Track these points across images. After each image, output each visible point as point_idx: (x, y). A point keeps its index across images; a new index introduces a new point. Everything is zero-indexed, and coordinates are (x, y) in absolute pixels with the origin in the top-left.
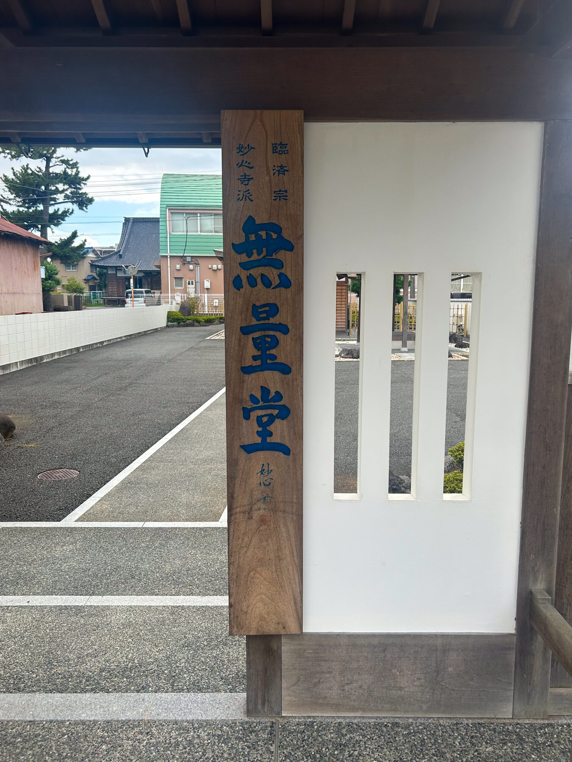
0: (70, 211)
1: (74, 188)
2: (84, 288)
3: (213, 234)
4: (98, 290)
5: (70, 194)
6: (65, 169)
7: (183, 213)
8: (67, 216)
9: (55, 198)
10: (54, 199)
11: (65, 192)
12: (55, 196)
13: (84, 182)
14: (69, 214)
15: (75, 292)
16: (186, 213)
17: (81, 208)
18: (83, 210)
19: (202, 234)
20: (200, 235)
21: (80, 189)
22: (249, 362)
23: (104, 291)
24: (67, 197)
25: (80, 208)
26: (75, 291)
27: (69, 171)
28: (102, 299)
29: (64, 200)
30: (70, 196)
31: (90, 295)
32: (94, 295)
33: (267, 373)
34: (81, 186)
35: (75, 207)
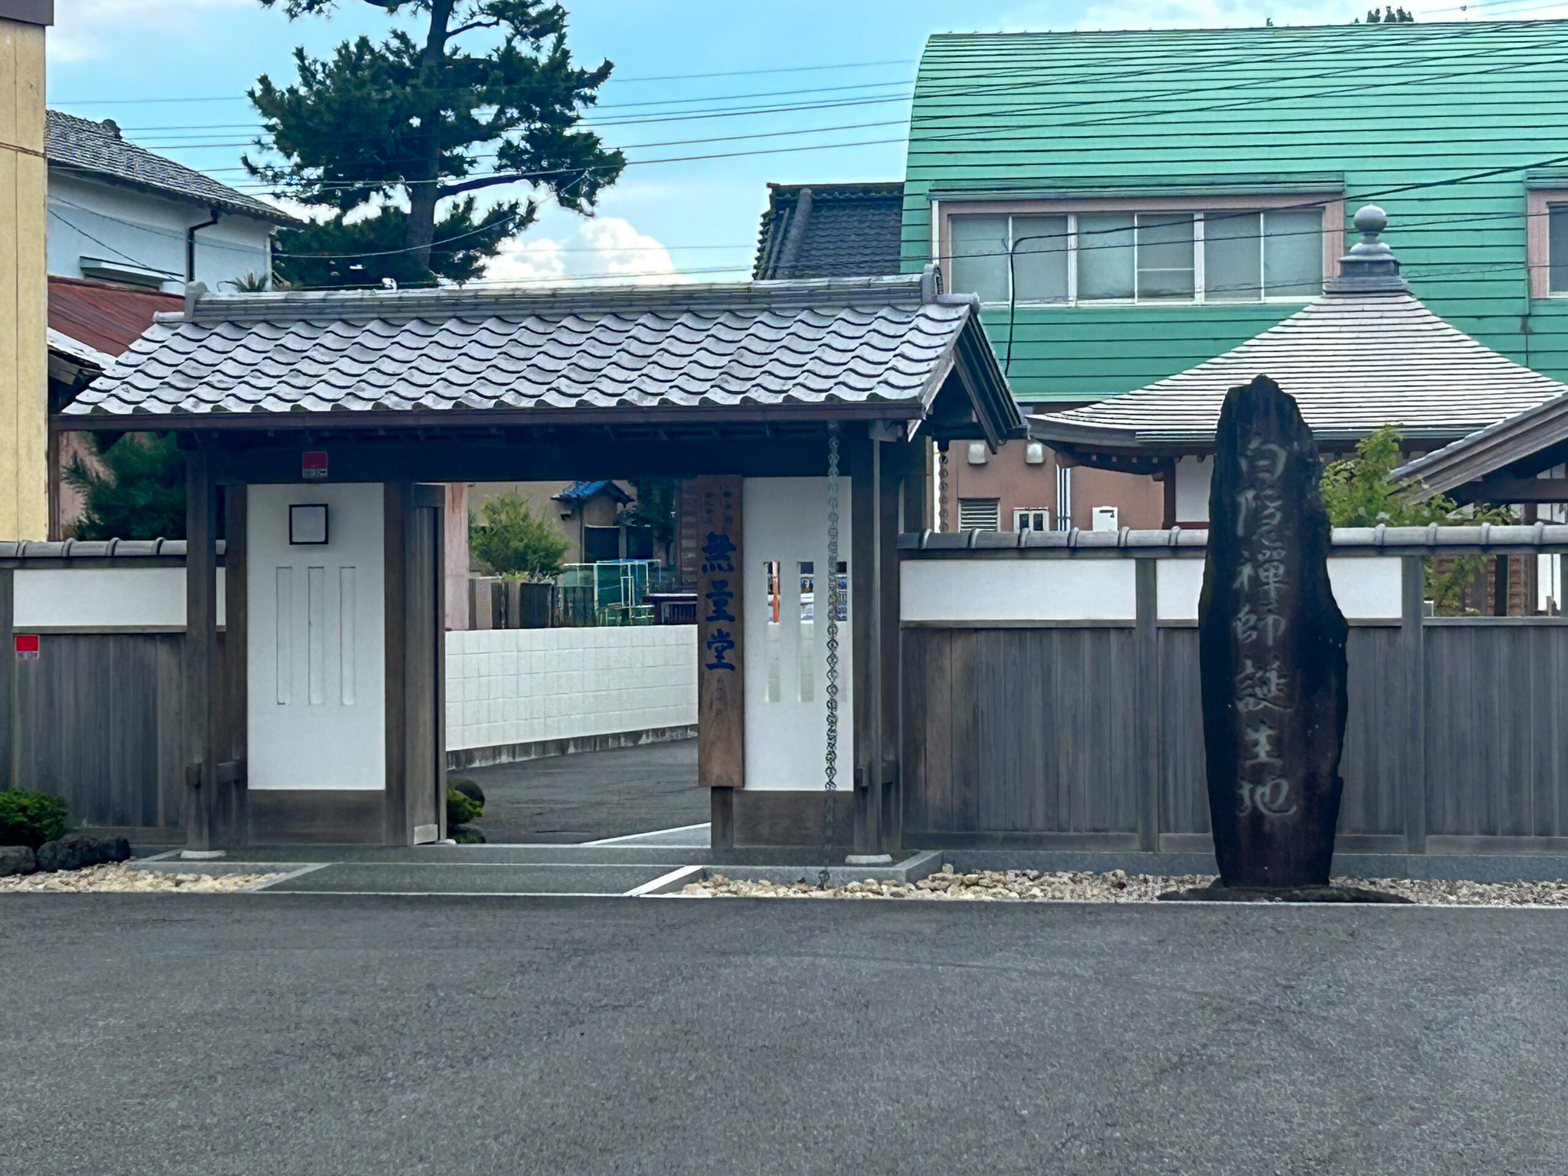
0: (522, 210)
1: (542, 119)
2: (565, 548)
3: (1136, 302)
4: (629, 557)
5: (523, 144)
6: (509, 41)
7: (1004, 217)
8: (505, 233)
9: (461, 159)
10: (457, 166)
11: (505, 135)
12: (459, 150)
13: (587, 91)
14: (517, 227)
15: (521, 569)
16: (1018, 218)
17: (568, 201)
18: (574, 205)
19: (1086, 304)
20: (1077, 311)
21: (570, 122)
22: (711, 614)
23: (658, 561)
24: (508, 153)
25: (563, 202)
26: (519, 562)
27: (524, 48)
28: (647, 600)
29: (499, 168)
30: (526, 151)
31: (588, 580)
32: (610, 578)
33: (722, 621)
34: (572, 109)
35: (544, 196)
